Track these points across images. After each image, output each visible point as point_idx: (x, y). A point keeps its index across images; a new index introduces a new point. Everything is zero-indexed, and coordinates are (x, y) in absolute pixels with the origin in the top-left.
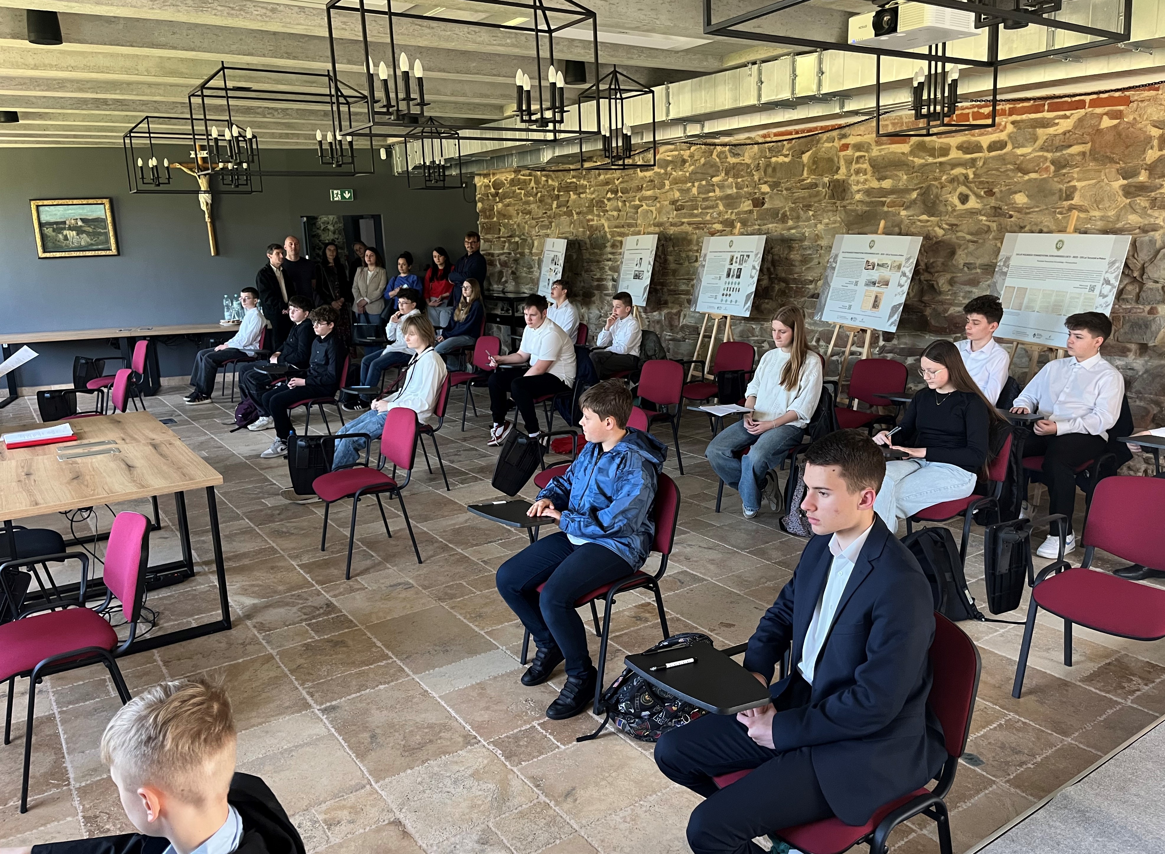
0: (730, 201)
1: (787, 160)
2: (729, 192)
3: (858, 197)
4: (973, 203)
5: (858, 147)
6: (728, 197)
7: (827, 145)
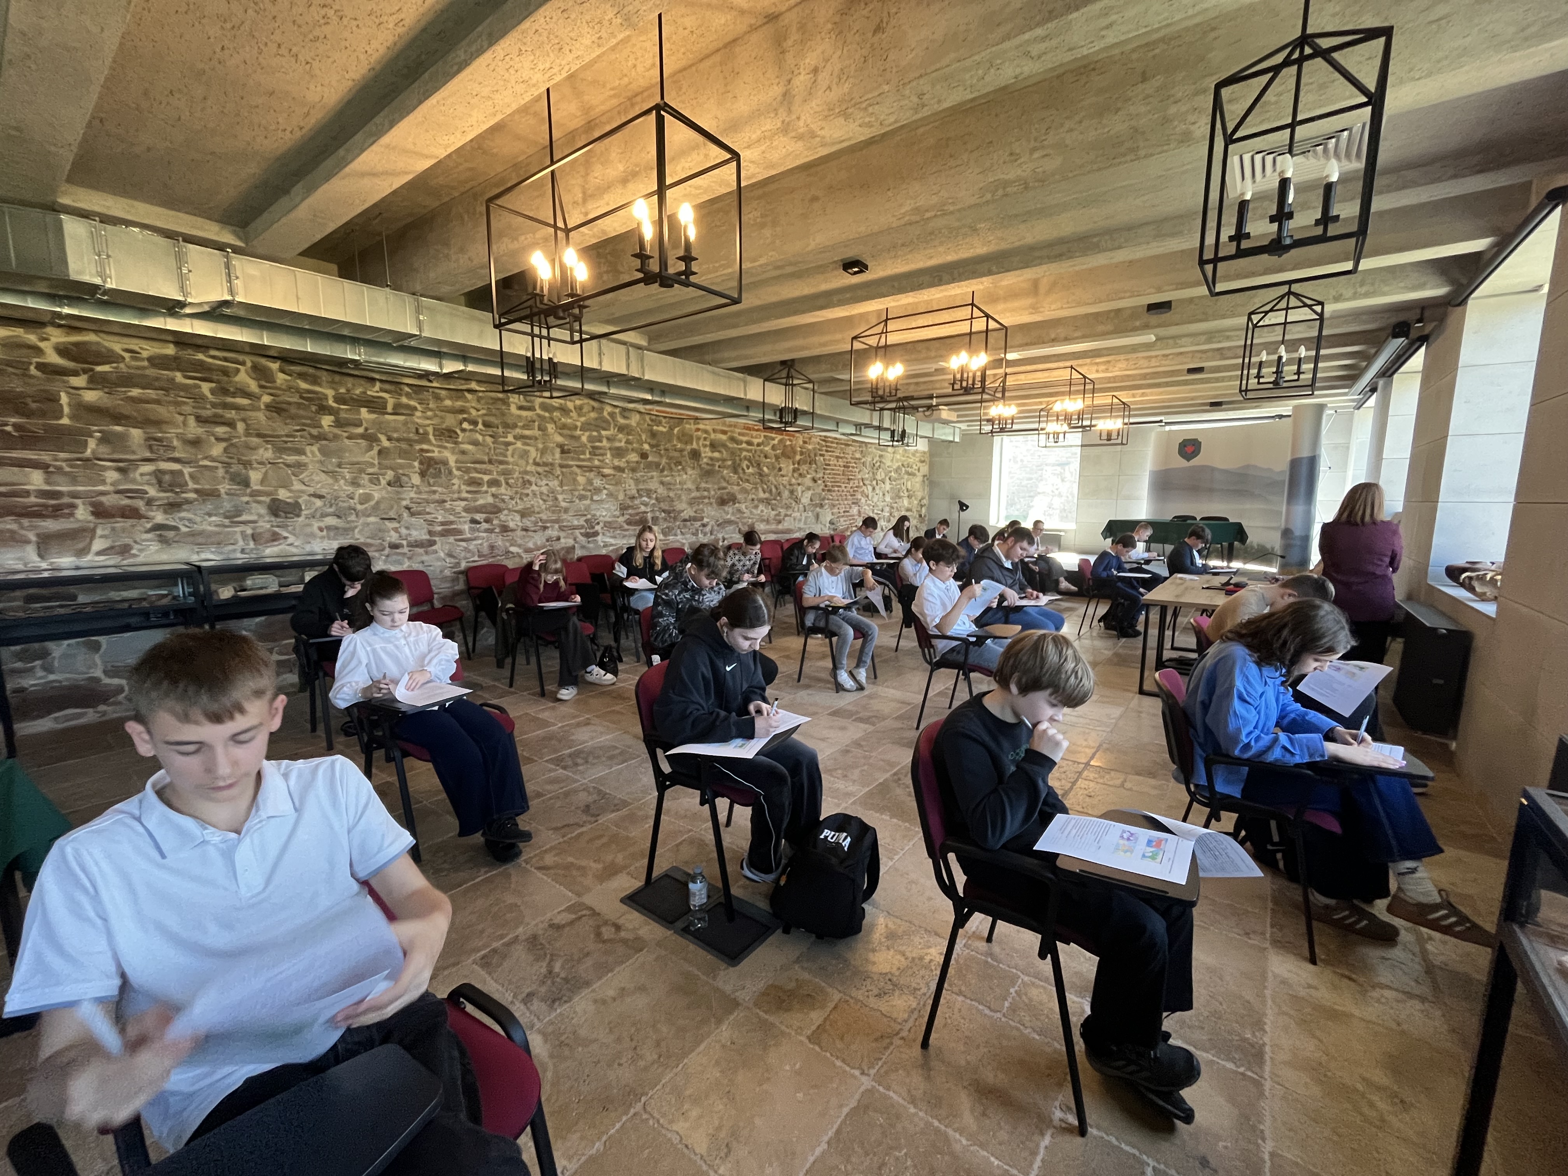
0: (619, 453)
1: (664, 430)
2: (617, 444)
3: (705, 460)
4: (751, 470)
5: (706, 432)
6: (618, 449)
7: (687, 426)
